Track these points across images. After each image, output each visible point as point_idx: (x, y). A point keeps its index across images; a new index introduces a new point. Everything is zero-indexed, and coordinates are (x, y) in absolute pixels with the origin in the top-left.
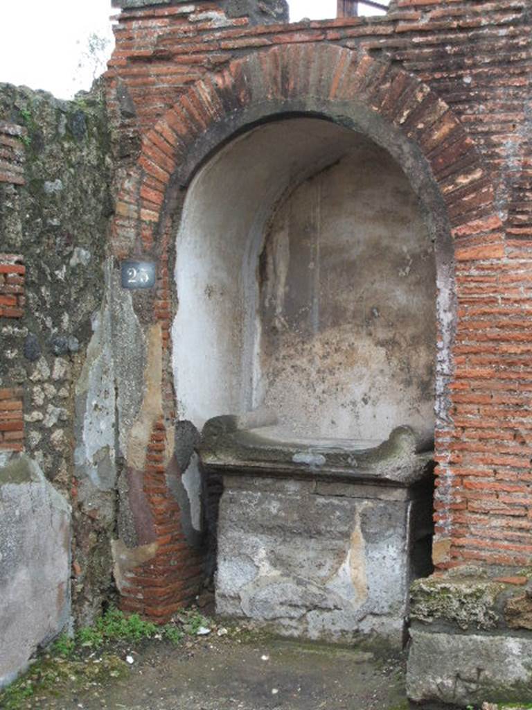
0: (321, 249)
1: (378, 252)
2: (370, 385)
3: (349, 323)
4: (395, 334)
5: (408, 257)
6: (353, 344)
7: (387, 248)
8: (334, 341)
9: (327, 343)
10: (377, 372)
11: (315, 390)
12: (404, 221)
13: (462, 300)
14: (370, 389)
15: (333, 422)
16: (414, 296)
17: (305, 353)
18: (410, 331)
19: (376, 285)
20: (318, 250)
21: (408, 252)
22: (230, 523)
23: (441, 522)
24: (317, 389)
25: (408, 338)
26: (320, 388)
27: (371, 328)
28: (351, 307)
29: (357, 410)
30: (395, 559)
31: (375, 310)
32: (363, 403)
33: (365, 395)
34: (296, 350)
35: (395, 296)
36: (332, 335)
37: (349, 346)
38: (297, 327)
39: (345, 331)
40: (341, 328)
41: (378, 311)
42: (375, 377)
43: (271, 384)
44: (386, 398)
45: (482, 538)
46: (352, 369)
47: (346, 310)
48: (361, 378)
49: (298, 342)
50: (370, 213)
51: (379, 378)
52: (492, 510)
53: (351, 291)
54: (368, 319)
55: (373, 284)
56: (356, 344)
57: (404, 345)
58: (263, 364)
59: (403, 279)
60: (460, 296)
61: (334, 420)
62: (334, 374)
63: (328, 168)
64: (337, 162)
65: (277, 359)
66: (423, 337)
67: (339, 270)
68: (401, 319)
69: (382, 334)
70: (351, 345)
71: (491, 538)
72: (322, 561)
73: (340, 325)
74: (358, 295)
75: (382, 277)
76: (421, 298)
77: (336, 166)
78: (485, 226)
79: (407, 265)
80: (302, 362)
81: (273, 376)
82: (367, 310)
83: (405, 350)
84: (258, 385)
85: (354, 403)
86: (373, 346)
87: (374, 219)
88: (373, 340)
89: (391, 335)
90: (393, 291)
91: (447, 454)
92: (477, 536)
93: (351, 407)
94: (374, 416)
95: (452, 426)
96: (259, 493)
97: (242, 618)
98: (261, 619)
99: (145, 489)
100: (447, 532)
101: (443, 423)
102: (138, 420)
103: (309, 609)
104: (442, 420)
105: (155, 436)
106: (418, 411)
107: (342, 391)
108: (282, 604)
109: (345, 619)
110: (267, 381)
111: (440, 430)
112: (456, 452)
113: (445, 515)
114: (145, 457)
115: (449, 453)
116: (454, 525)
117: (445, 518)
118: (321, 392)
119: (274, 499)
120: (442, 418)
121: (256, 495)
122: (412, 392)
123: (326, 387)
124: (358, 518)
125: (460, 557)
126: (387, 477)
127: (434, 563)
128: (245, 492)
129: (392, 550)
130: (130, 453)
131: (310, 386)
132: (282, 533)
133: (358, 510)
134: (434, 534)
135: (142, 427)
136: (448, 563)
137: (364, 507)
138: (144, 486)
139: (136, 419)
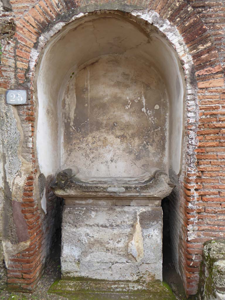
0: (90, 98)
1: (116, 100)
2: (114, 154)
3: (104, 129)
4: (124, 133)
5: (129, 101)
6: (106, 137)
7: (120, 98)
8: (97, 136)
9: (94, 137)
10: (117, 149)
11: (89, 157)
12: (127, 86)
13: (202, 108)
14: (114, 156)
15: (98, 170)
16: (132, 117)
17: (84, 142)
18: (130, 132)
19: (115, 113)
20: (89, 99)
21: (129, 99)
22: (68, 224)
23: (192, 219)
24: (90, 156)
25: (130, 134)
26: (92, 156)
27: (114, 131)
28: (105, 122)
29: (108, 165)
30: (157, 236)
31: (115, 123)
32: (111, 162)
33: (112, 158)
34: (80, 141)
35: (124, 117)
36: (96, 134)
37: (104, 138)
38: (80, 131)
39: (102, 132)
40: (100, 131)
41: (116, 124)
42: (115, 151)
43: (69, 155)
44: (121, 159)
45: (214, 225)
46: (106, 148)
47: (102, 123)
48: (110, 151)
49: (81, 137)
50: (113, 83)
51: (118, 151)
52: (218, 211)
53: (104, 115)
54: (112, 127)
55: (114, 112)
56: (107, 137)
57: (128, 137)
58: (65, 147)
59: (127, 110)
60: (200, 106)
61: (98, 169)
62: (98, 150)
63: (93, 64)
64: (97, 61)
65: (71, 145)
66: (136, 134)
67: (98, 107)
68: (127, 127)
69: (119, 133)
70: (105, 138)
71: (218, 225)
72: (120, 240)
73: (100, 130)
74: (107, 118)
75: (118, 109)
76: (135, 118)
77: (96, 63)
78: (214, 70)
79: (129, 105)
80: (83, 145)
81: (70, 152)
82: (111, 124)
83: (129, 139)
84: (63, 156)
85: (107, 162)
86: (115, 138)
87: (114, 86)
88: (115, 136)
89: (122, 133)
90: (123, 115)
91: (194, 185)
92: (210, 224)
93: (105, 163)
94: (116, 167)
95: (197, 171)
96: (85, 208)
97: (76, 272)
98: (87, 271)
99: (23, 212)
100: (195, 224)
101: (192, 169)
102: (18, 175)
103: (113, 264)
104: (191, 168)
105: (28, 183)
106: (135, 164)
107: (101, 157)
108: (98, 262)
109: (132, 267)
110: (67, 154)
111: (191, 173)
112: (199, 183)
113: (194, 215)
114: (22, 195)
115: (195, 184)
116: (198, 220)
117: (194, 217)
118: (92, 158)
119: (93, 211)
120: (191, 167)
121: (83, 209)
122: (132, 156)
123: (94, 155)
124: (138, 217)
125: (202, 236)
126: (155, 196)
127: (189, 240)
128: (77, 208)
129: (156, 231)
130: (14, 193)
131: (87, 156)
132: (97, 227)
133: (138, 213)
134: (188, 225)
135: (20, 178)
136: (196, 239)
137: (141, 212)
138: (22, 210)
139: (17, 174)
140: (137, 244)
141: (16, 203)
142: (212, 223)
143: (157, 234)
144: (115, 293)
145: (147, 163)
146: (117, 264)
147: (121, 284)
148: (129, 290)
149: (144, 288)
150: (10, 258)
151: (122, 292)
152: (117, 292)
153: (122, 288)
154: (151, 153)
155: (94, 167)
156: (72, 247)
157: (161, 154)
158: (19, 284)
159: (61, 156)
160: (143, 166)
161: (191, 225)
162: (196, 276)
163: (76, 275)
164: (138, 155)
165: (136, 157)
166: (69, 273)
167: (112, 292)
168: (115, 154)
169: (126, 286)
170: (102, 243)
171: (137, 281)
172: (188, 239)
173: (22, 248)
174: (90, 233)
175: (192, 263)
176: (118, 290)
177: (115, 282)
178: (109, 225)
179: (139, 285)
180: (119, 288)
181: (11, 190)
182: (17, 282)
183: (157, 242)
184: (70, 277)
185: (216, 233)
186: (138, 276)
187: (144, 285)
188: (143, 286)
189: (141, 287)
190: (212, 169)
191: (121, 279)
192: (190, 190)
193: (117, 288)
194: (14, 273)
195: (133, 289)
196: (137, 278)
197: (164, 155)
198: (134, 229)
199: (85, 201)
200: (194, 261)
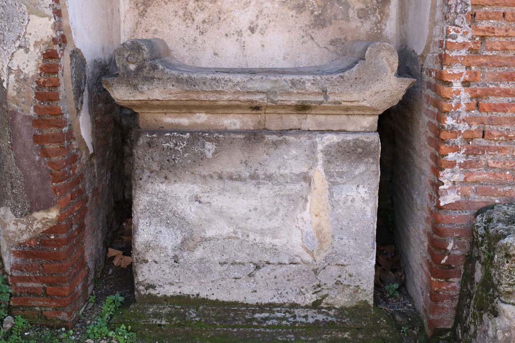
2: (257, 12)
11: (193, 20)
14: (257, 17)
15: (216, 54)
22: (149, 174)
23: (451, 155)
24: (196, 18)
26: (200, 17)
29: (243, 40)
30: (365, 201)
32: (249, 32)
33: (252, 23)
42: (262, 3)
43: (142, 15)
44: (275, 26)
45: (503, 170)
51: (268, 4)
61: (216, 51)
71: (512, 170)
72: (274, 210)
81: (143, 6)
84: (125, 17)
85: (240, 33)
91: (461, 71)
92: (495, 168)
93: (236, 36)
94: (263, 46)
95: (469, 35)
96: (188, 134)
97: (171, 284)
98: (196, 283)
99: (37, 139)
100: (457, 167)
101: (458, 32)
102: (20, 47)
103: (258, 267)
104: (456, 28)
105: (45, 66)
106: (312, 38)
107: (225, 19)
108: (221, 264)
109: (304, 274)
110: (137, 12)
111: (454, 41)
112: (473, 68)
113: (457, 146)
114: (33, 97)
115: (463, 70)
116: (467, 157)
117: (456, 149)
118: (201, 20)
119: (210, 140)
120: (457, 26)
121: (184, 136)
122: (305, 18)
123: (206, 16)
124: (320, 156)
125: (472, 195)
126: (364, 103)
127: (442, 204)
128: (168, 134)
129: (362, 190)
130: (12, 93)
131: (188, 16)
132: (220, 182)
133: (320, 147)
134: (442, 170)
135: (27, 55)
136: (458, 202)
137: (327, 143)
138: (35, 136)
139: (17, 45)
140: (316, 220)
141: (19, 118)
142: (499, 166)
143: (366, 196)
144: (262, 330)
145: (343, 37)
146: (268, 269)
147: (278, 312)
148: (295, 323)
149: (330, 319)
150: (13, 249)
151: (280, 326)
152: (268, 327)
153: (277, 318)
154: (353, 9)
155: (207, 45)
156: (159, 228)
157: (380, 13)
158: (37, 308)
159: (122, 19)
160: (332, 42)
161: (449, 170)
162: (454, 288)
163: (170, 291)
164: (320, 14)
165: (316, 21)
166: (153, 287)
167: (256, 327)
168: (261, 11)
169: (288, 315)
170: (231, 218)
171: (316, 305)
172: (439, 202)
173: (40, 226)
174: (201, 195)
175: (446, 258)
176: (270, 323)
177: (261, 308)
178: (248, 174)
179: (319, 313)
180: (274, 318)
181: (5, 85)
182: (33, 303)
183: (364, 214)
184: (156, 296)
185: (507, 188)
186: (316, 293)
187: (332, 313)
188: (328, 315)
189: (324, 317)
190: (506, 31)
191: (275, 300)
192: (449, 84)
193: (267, 319)
194: (26, 285)
195: (304, 320)
196: (315, 298)
197: (388, 16)
198: (310, 185)
199: (188, 118)
200: (449, 254)
